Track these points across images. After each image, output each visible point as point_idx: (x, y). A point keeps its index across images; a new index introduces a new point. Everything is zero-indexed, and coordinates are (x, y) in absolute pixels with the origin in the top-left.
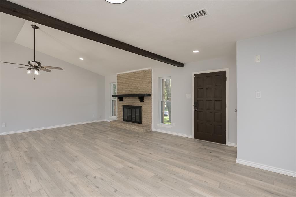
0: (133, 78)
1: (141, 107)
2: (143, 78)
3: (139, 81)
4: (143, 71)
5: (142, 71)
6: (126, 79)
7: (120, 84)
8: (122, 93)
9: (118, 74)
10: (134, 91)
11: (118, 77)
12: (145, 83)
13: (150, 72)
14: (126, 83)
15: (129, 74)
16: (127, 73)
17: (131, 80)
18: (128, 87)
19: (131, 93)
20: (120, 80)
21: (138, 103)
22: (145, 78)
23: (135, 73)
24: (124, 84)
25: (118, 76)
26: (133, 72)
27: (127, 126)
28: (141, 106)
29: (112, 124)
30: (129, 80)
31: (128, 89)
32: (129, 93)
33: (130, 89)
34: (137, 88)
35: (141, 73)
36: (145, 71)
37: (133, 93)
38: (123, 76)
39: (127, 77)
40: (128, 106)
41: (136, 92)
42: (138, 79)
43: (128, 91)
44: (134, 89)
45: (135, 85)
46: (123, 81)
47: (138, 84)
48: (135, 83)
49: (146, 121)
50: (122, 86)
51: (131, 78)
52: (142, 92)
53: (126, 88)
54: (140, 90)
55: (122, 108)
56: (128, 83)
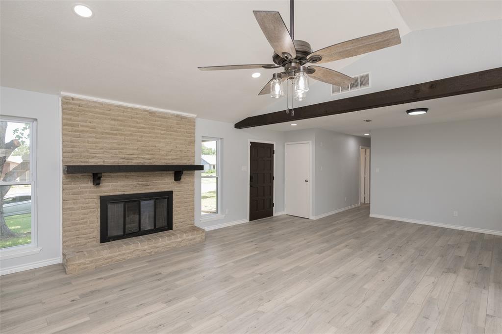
0: (141, 125)
1: (171, 192)
2: (176, 131)
4: (178, 116)
5: (173, 115)
6: (113, 122)
7: (82, 131)
9: (64, 93)
10: (148, 157)
11: (69, 106)
12: (181, 141)
13: (191, 122)
14: (115, 132)
16: (119, 106)
17: (135, 127)
18: (126, 144)
19: (134, 162)
20: (80, 118)
21: (164, 183)
22: (180, 132)
23: (152, 113)
24: (102, 133)
26: (146, 111)
28: (171, 190)
29: (80, 264)
30: (130, 126)
31: (123, 149)
32: (128, 162)
33: (131, 152)
34: (158, 151)
35: (169, 118)
36: (182, 118)
37: (143, 162)
38: (97, 110)
39: (120, 118)
40: (124, 195)
41: (154, 160)
42: (160, 131)
43: (123, 156)
44: (147, 152)
45: (150, 143)
46: (99, 126)
47: (160, 142)
48: (151, 137)
49: (182, 220)
50: (95, 140)
51: (137, 123)
52: (173, 161)
53: (115, 146)
54: (167, 155)
55: (96, 205)
56: (125, 135)
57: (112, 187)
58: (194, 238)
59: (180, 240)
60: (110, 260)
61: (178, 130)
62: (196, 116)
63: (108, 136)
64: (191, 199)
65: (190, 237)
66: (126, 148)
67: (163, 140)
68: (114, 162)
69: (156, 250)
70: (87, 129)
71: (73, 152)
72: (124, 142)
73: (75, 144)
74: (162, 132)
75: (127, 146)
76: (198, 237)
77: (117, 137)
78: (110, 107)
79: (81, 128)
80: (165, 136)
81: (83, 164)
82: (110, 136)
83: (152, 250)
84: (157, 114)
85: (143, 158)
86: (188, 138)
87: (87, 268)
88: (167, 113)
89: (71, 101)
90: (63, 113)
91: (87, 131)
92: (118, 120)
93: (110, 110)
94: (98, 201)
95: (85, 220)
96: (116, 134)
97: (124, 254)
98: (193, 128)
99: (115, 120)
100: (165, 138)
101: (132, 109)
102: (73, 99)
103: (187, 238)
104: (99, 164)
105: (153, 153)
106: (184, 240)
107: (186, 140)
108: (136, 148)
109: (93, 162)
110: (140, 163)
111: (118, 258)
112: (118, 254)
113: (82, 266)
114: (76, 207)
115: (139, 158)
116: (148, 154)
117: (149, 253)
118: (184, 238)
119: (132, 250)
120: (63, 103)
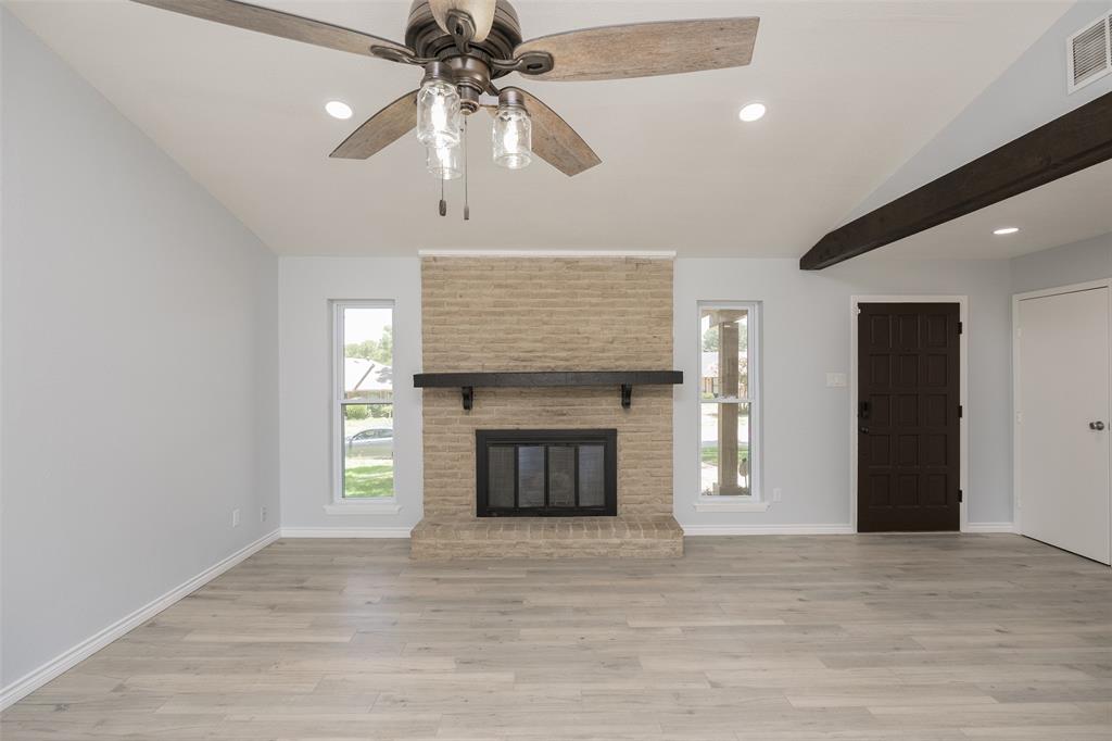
0: (550, 291)
1: (614, 432)
2: (626, 295)
3: (597, 305)
4: (628, 260)
5: (617, 260)
6: (497, 291)
7: (448, 313)
8: (463, 364)
10: (563, 354)
11: (430, 272)
12: (638, 317)
13: (664, 270)
14: (502, 309)
15: (527, 264)
16: (507, 260)
17: (537, 296)
18: (520, 331)
19: (535, 366)
20: (446, 291)
21: (599, 412)
22: (634, 296)
23: (571, 264)
24: (480, 314)
25: (428, 265)
26: (557, 260)
27: (569, 541)
28: (612, 426)
29: (430, 545)
30: (527, 296)
31: (515, 340)
32: (525, 367)
33: (530, 346)
34: (586, 341)
35: (608, 268)
36: (638, 264)
37: (552, 365)
38: (473, 272)
39: (509, 282)
40: (518, 430)
41: (576, 362)
42: (588, 299)
43: (516, 355)
44: (562, 346)
45: (568, 327)
46: (475, 300)
47: (587, 322)
48: (569, 313)
49: (641, 498)
50: (467, 327)
51: (541, 286)
52: (618, 363)
53: (502, 335)
54: (603, 351)
55: (470, 443)
56: (518, 313)
57: (496, 413)
58: (653, 546)
59: (617, 541)
60: (475, 551)
61: (629, 291)
62: (674, 253)
63: (489, 318)
64: (664, 452)
65: (642, 540)
66: (522, 339)
67: (596, 318)
68: (499, 367)
69: (563, 552)
70: (456, 309)
71: (436, 350)
72: (516, 327)
73: (439, 336)
74: (594, 300)
75: (523, 336)
76: (664, 544)
77: (505, 318)
78: (491, 264)
79: (447, 309)
80: (598, 309)
81: (450, 371)
82: (493, 318)
83: (552, 550)
84: (580, 264)
85: (554, 358)
86: (655, 309)
87: (437, 555)
88: (603, 259)
89: (434, 263)
90: (424, 286)
91: (456, 313)
92: (506, 286)
93: (493, 268)
94: (473, 438)
95: (455, 471)
96: (502, 314)
97: (499, 546)
98: (668, 283)
99: (499, 286)
100: (600, 313)
101: (531, 260)
102: (435, 259)
103: (634, 540)
104: (475, 371)
105: (575, 346)
106: (628, 544)
107: (649, 313)
108: (539, 337)
109: (465, 367)
110: (549, 367)
111: (489, 550)
112: (488, 542)
113: (432, 551)
114: (440, 445)
115: (546, 357)
116: (564, 349)
117: (547, 555)
118: (627, 540)
119: (514, 542)
120: (424, 269)
